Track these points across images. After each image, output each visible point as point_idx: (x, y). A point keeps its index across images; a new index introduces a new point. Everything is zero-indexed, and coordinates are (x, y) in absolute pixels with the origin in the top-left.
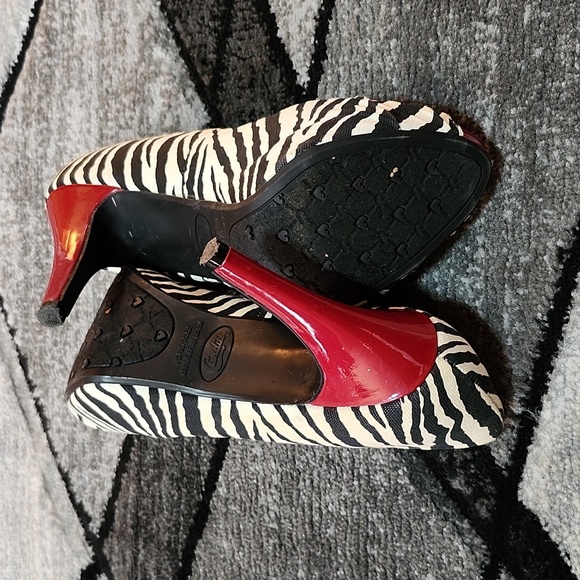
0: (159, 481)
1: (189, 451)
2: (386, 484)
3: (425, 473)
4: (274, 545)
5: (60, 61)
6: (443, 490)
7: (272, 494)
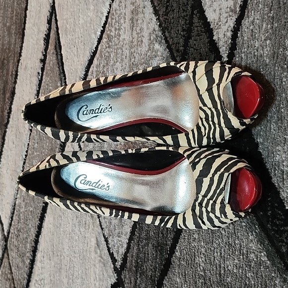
0: (148, 246)
1: (162, 233)
2: (255, 259)
3: (275, 256)
4: (202, 283)
5: (113, 50)
6: (284, 266)
7: (202, 258)
